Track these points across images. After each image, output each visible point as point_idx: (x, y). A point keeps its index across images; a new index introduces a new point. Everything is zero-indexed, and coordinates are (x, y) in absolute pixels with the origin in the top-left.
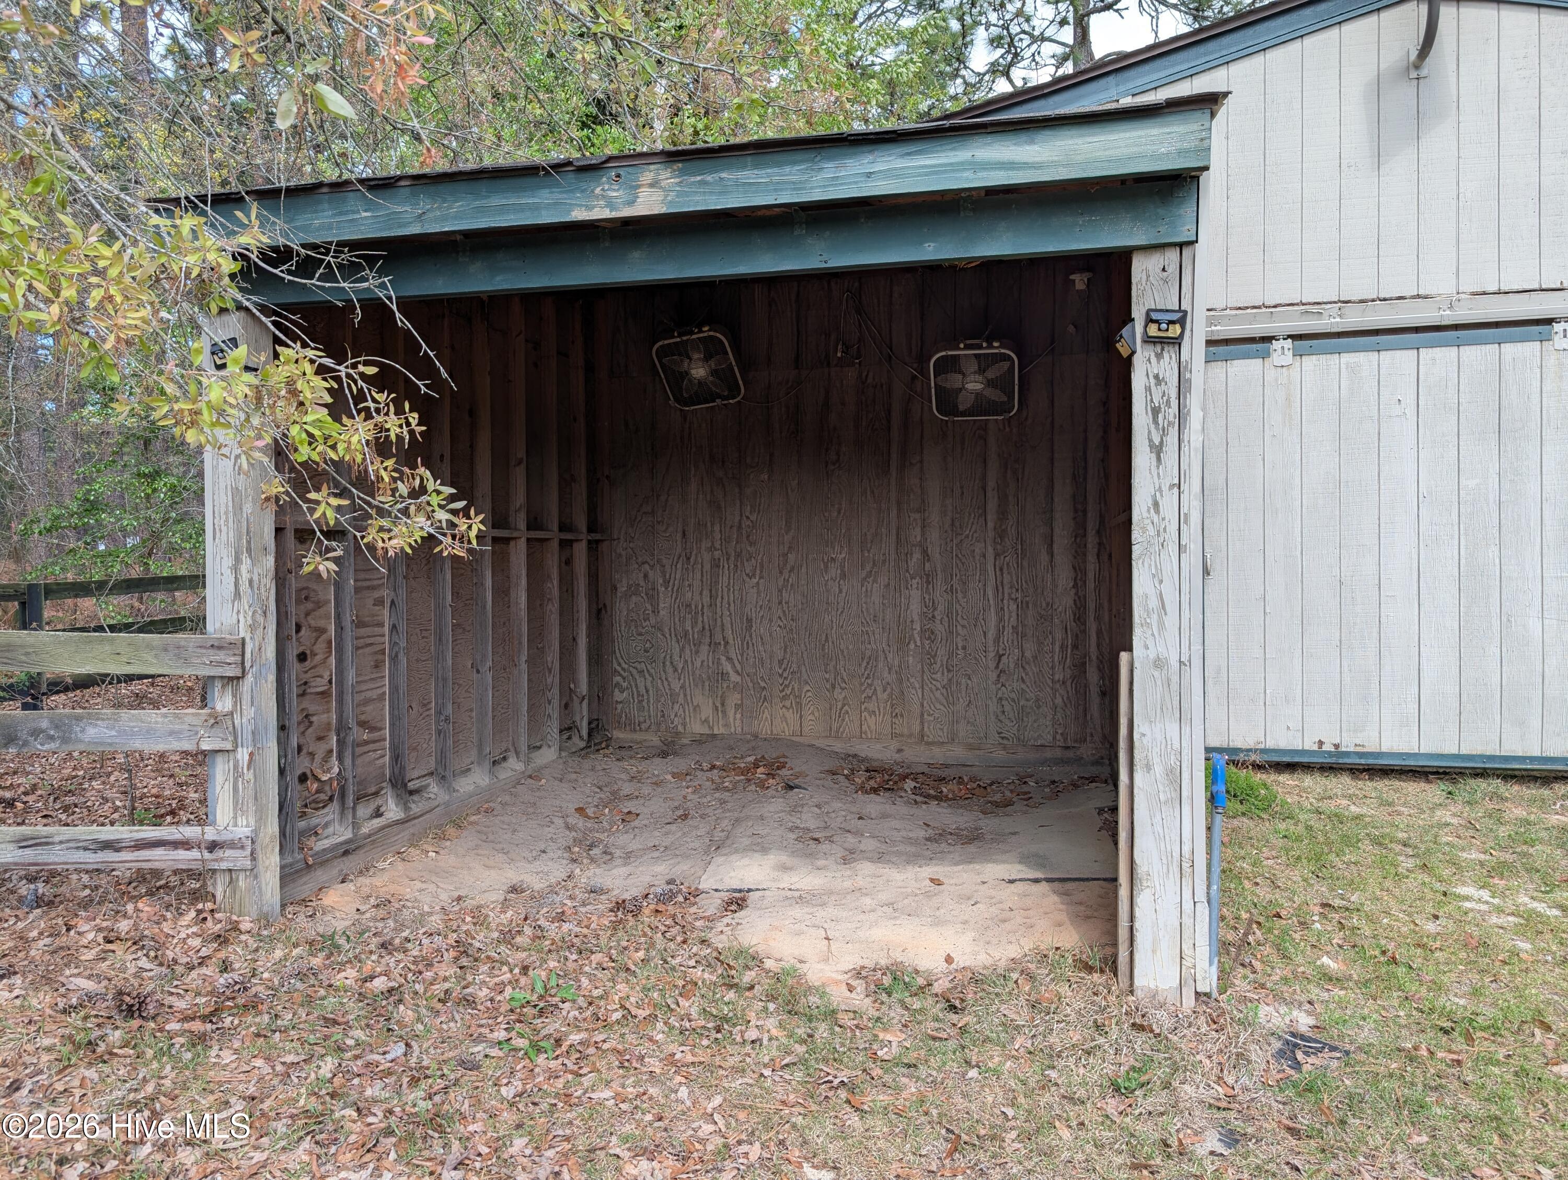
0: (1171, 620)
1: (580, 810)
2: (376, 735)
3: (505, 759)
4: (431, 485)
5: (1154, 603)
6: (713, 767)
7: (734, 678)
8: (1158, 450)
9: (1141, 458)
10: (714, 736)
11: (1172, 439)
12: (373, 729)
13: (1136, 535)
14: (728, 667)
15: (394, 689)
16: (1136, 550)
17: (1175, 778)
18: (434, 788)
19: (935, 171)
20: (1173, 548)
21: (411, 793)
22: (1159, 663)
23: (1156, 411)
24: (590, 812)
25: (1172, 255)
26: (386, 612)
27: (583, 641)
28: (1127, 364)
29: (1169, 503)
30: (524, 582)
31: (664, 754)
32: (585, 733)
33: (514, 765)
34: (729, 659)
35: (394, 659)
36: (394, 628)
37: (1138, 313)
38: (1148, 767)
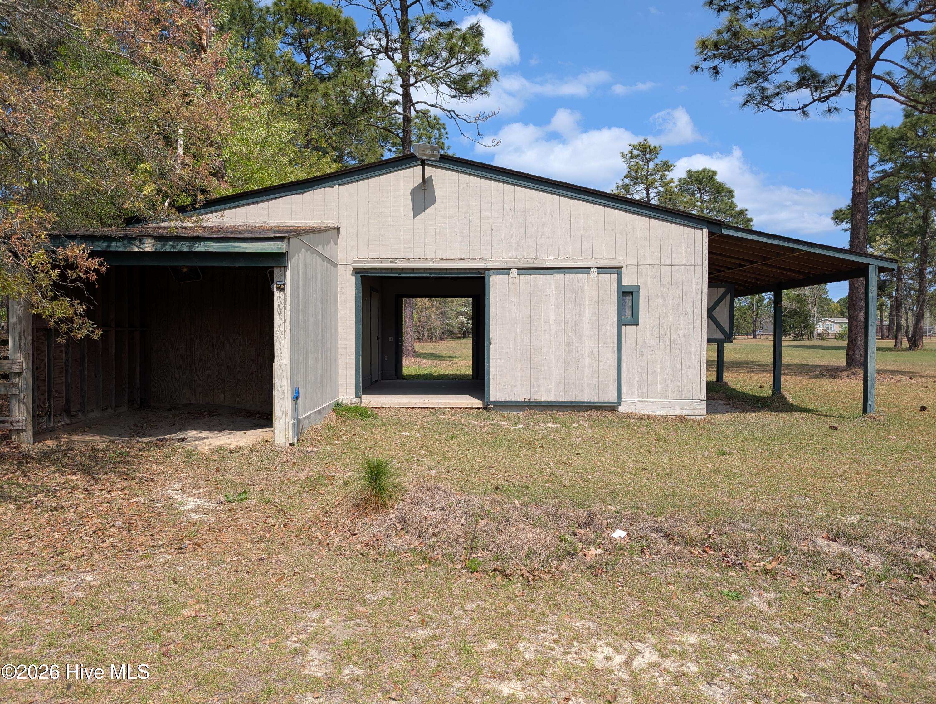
0: (283, 355)
1: (135, 425)
2: (60, 395)
3: (106, 409)
4: (88, 321)
5: (279, 351)
6: (188, 413)
7: (199, 382)
8: (280, 314)
9: (276, 316)
10: (191, 404)
11: (283, 312)
12: (59, 393)
13: (275, 335)
14: (197, 378)
15: (67, 381)
16: (275, 338)
17: (284, 392)
18: (80, 415)
19: (223, 247)
20: (283, 338)
21: (73, 416)
22: (280, 365)
23: (279, 305)
24: (139, 425)
25: (282, 269)
26: (64, 355)
27: (138, 369)
28: (273, 293)
29: (282, 327)
30: (114, 346)
31: (170, 410)
32: (139, 402)
33: (110, 411)
34: (197, 375)
35: (67, 371)
36: (66, 360)
37: (275, 281)
38: (278, 390)
